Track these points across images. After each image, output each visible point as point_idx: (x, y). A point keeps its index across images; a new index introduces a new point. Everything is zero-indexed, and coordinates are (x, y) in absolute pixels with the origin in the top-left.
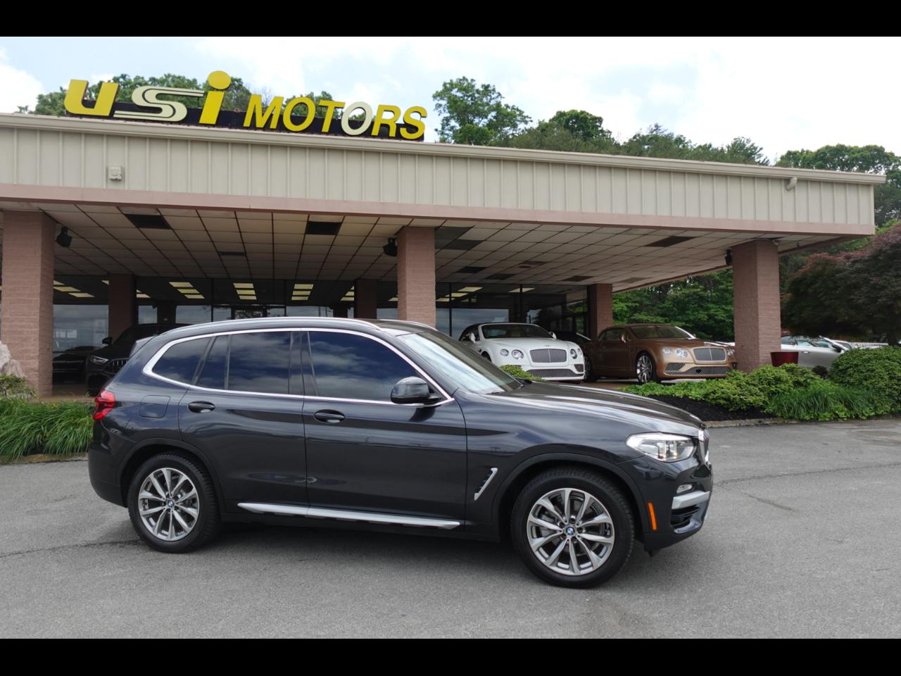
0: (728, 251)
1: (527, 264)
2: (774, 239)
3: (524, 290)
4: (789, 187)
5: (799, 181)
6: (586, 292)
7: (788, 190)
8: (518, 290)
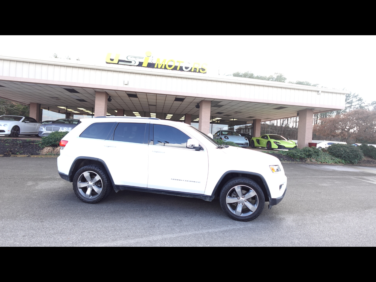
0: (298, 112)
1: (236, 112)
2: (312, 109)
3: (234, 120)
4: (318, 94)
5: (322, 92)
6: (253, 121)
7: (318, 95)
8: (232, 120)
